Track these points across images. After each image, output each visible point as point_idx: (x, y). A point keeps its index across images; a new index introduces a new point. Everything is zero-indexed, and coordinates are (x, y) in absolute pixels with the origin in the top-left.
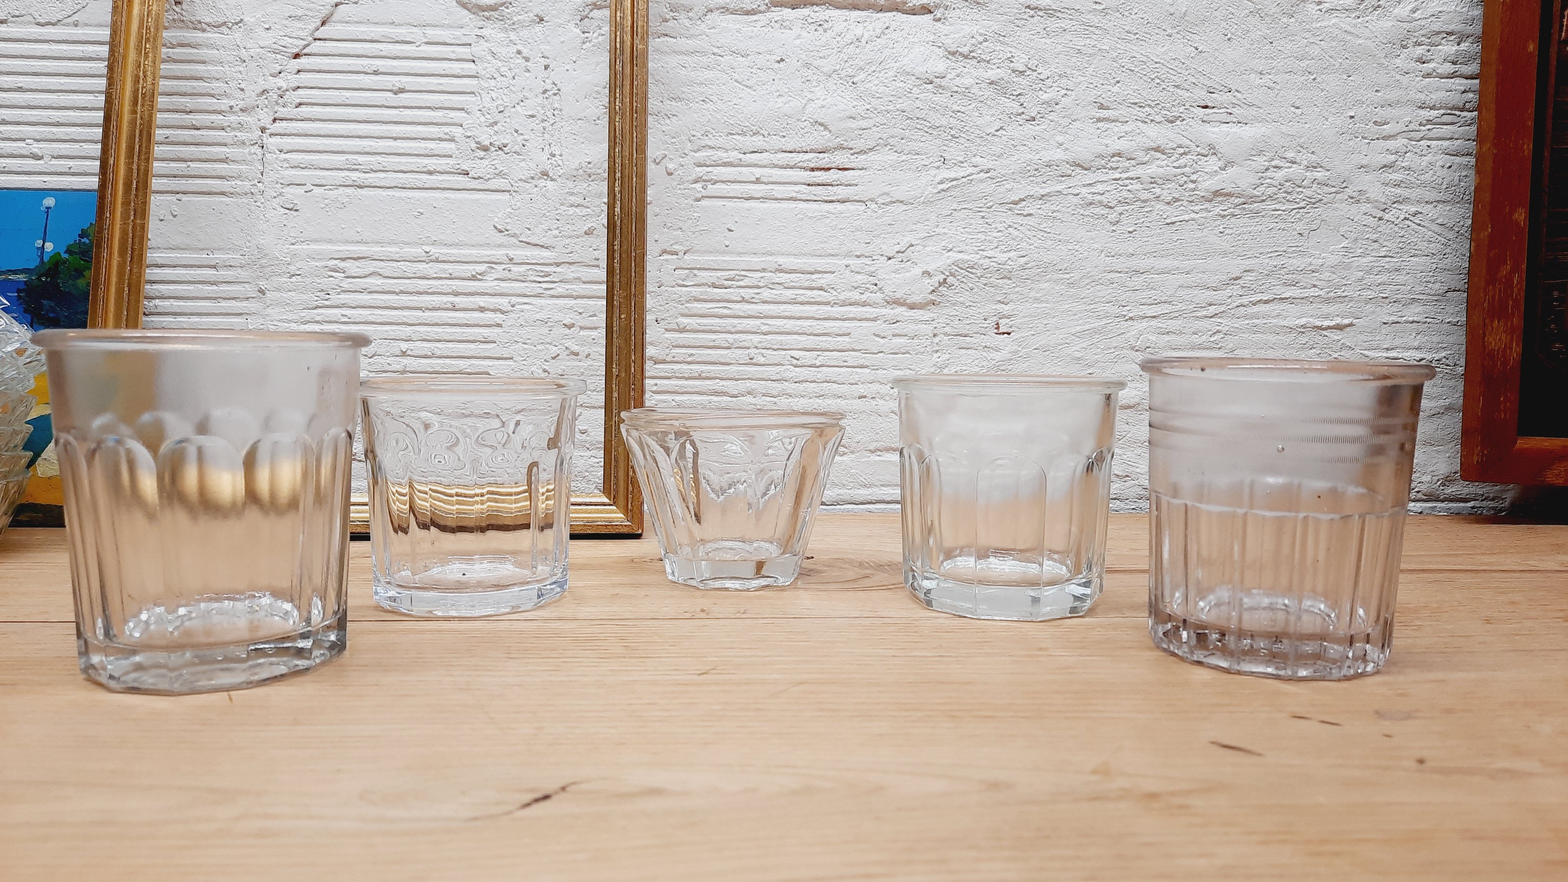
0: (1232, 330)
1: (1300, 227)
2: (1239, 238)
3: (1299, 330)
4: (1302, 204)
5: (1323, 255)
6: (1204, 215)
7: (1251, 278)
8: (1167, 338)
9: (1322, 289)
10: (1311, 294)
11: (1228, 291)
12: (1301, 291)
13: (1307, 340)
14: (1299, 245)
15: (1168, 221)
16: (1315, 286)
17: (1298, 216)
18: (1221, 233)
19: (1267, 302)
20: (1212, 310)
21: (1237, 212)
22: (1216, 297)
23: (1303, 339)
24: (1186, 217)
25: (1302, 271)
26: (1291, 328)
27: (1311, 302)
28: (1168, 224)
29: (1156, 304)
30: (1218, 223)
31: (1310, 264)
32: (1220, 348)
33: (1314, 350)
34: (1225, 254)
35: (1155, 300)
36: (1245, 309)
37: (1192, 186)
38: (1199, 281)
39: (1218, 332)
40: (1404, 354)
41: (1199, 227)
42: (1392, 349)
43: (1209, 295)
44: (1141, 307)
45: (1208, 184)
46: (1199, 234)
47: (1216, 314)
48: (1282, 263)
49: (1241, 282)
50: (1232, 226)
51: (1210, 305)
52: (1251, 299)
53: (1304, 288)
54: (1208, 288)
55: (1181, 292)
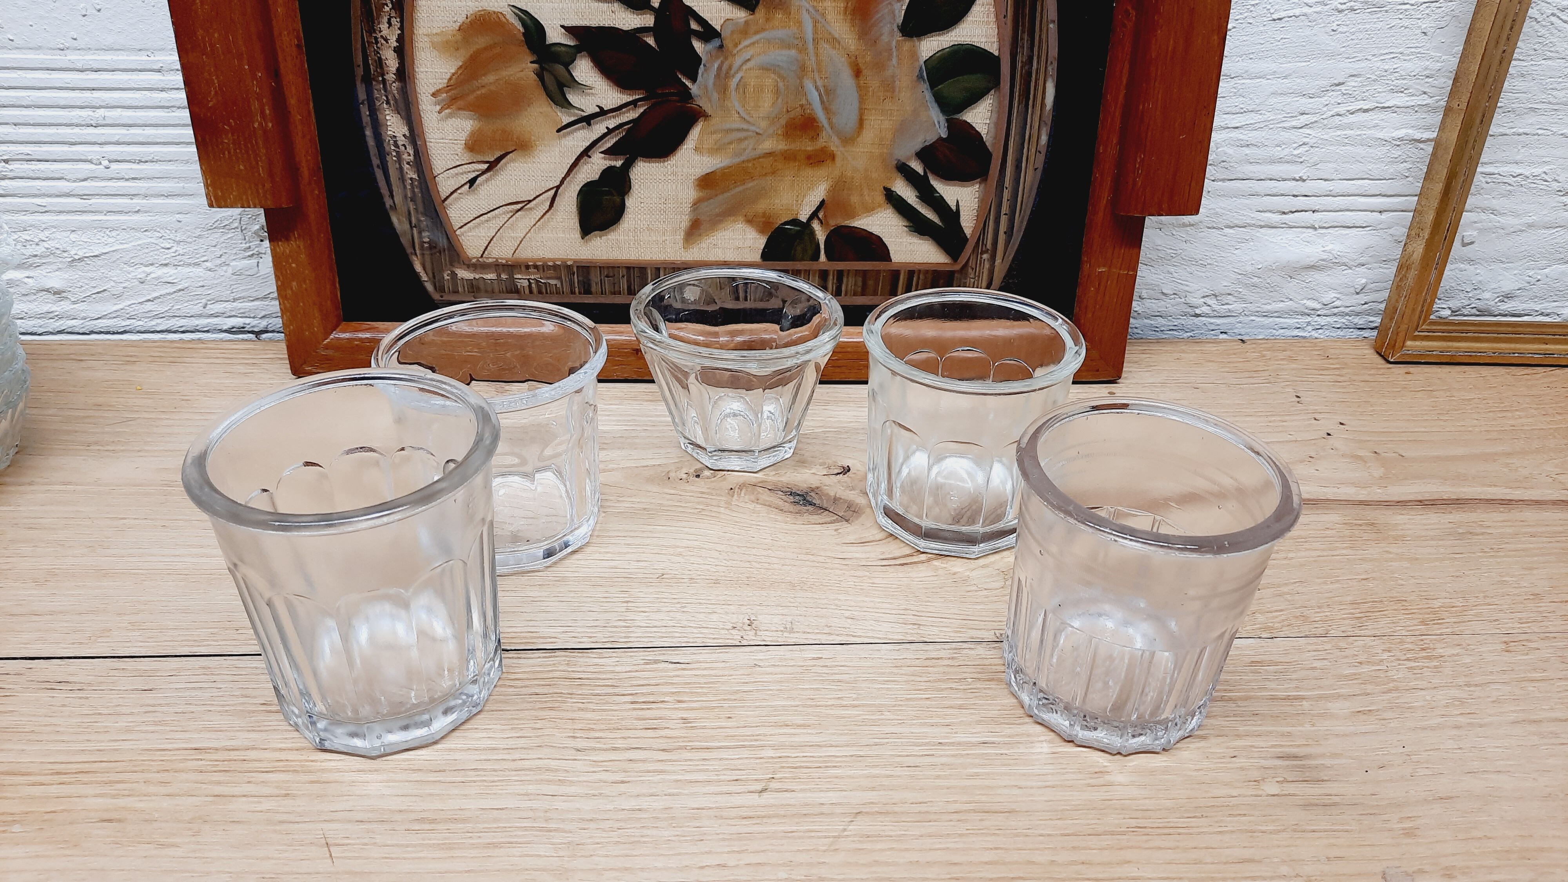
0: (1320, 142)
1: (1425, 25)
2: (1353, 37)
3: (1395, 142)
5: (1443, 57)
6: (1318, 9)
7: (1356, 84)
8: (1247, 151)
9: (1431, 97)
10: (1418, 103)
11: (1326, 98)
12: (1408, 99)
13: (1400, 153)
14: (1419, 45)
15: (1275, 16)
16: (1425, 93)
17: (1427, 12)
18: (1333, 31)
19: (1367, 111)
20: (1304, 119)
21: (1358, 5)
22: (1310, 106)
23: (1396, 153)
24: (1297, 12)
25: (1415, 76)
26: (1386, 141)
27: (1416, 111)
28: (1274, 20)
29: (1242, 113)
30: (1332, 18)
31: (1426, 69)
32: (1301, 162)
33: (1405, 164)
34: (1332, 55)
35: (1242, 108)
36: (1340, 118)
38: (1295, 87)
40: (1502, 169)
41: (1310, 24)
42: (1490, 163)
43: (1304, 103)
44: (1225, 116)
46: (1308, 32)
47: (1307, 125)
48: (1395, 66)
49: (1342, 88)
50: (1348, 22)
51: (1302, 114)
52: (1349, 108)
53: (1413, 95)
54: (1304, 95)
55: (1273, 100)
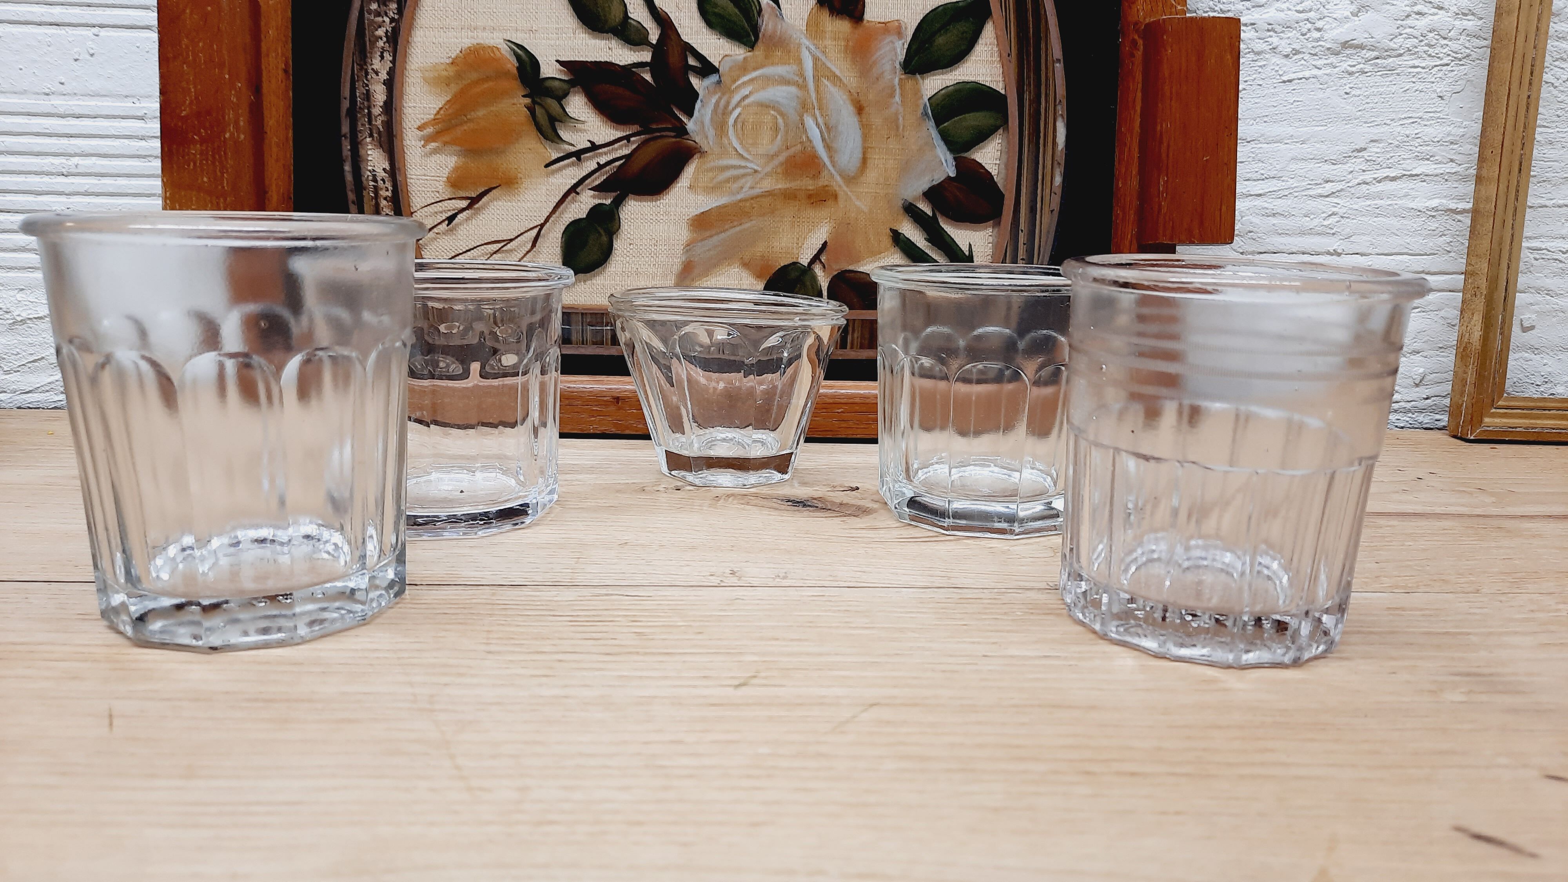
0: (1350, 212)
1: (1440, 88)
2: (1368, 101)
3: (1429, 213)
4: (1445, 61)
5: (1464, 123)
6: (1328, 72)
7: (1378, 150)
8: (1273, 220)
9: (1460, 165)
10: (1447, 171)
11: (1349, 165)
12: (1436, 166)
13: (1437, 225)
14: (1438, 110)
15: (1285, 78)
16: (1452, 161)
17: (1440, 75)
18: (1346, 93)
19: (1394, 179)
20: (1329, 188)
21: (1368, 68)
22: (1335, 172)
23: (1433, 225)
24: (1307, 74)
25: (1438, 142)
26: (1419, 211)
27: (1446, 180)
28: (1284, 82)
29: (1263, 180)
30: (1344, 81)
31: (1449, 135)
32: (1334, 234)
33: (1444, 238)
34: (1348, 120)
35: (1263, 174)
36: (1368, 187)
37: (1316, 35)
38: (1315, 152)
39: (1334, 214)
40: (1549, 244)
41: (1321, 86)
42: (1535, 238)
43: (1327, 170)
44: (1246, 183)
45: (1336, 33)
46: (1320, 95)
47: (1333, 193)
48: (1416, 131)
49: (1365, 154)
50: (1360, 86)
51: (1327, 182)
52: (1375, 176)
53: (1440, 163)
54: (1326, 161)
55: (1293, 166)
